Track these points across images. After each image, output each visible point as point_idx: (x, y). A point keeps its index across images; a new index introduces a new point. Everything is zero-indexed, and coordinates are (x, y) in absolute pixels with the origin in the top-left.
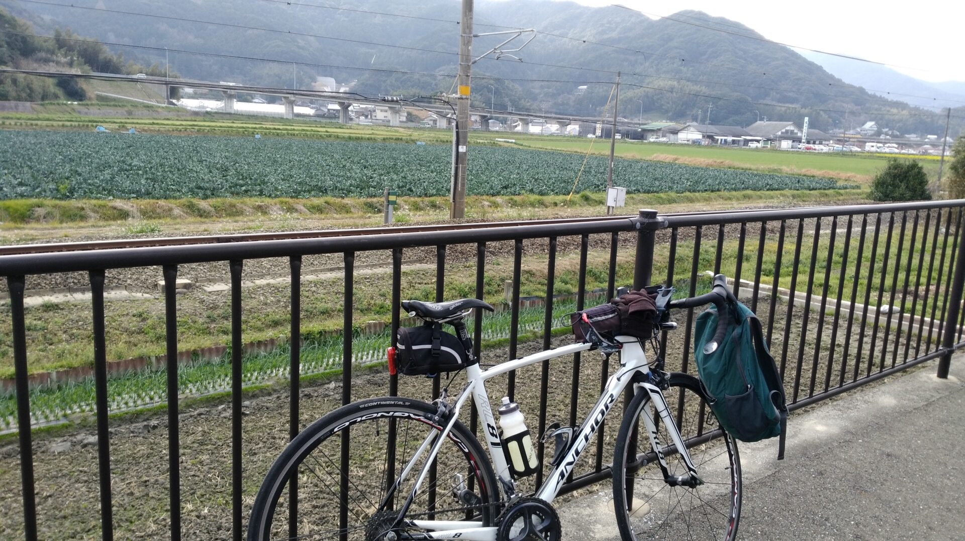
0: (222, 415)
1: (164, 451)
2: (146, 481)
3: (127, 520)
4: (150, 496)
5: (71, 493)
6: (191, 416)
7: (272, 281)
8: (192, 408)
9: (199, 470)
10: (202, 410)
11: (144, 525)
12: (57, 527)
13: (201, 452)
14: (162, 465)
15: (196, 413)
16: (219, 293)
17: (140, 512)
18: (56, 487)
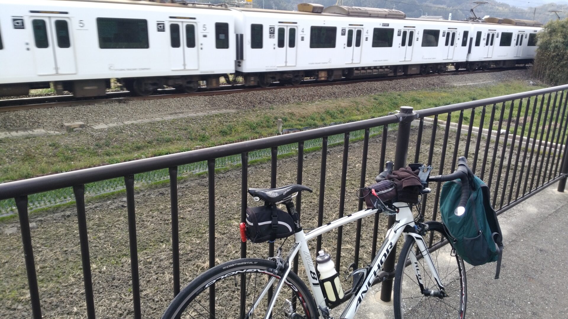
0: (110, 207)
1: (76, 231)
2: (66, 251)
3: (55, 275)
4: (69, 260)
5: (19, 260)
6: (91, 209)
7: (135, 122)
8: (91, 203)
9: (98, 243)
10: (97, 204)
11: (67, 278)
12: (12, 282)
13: (99, 231)
14: (75, 240)
15: (94, 206)
16: (102, 130)
17: (63, 271)
18: (10, 257)
